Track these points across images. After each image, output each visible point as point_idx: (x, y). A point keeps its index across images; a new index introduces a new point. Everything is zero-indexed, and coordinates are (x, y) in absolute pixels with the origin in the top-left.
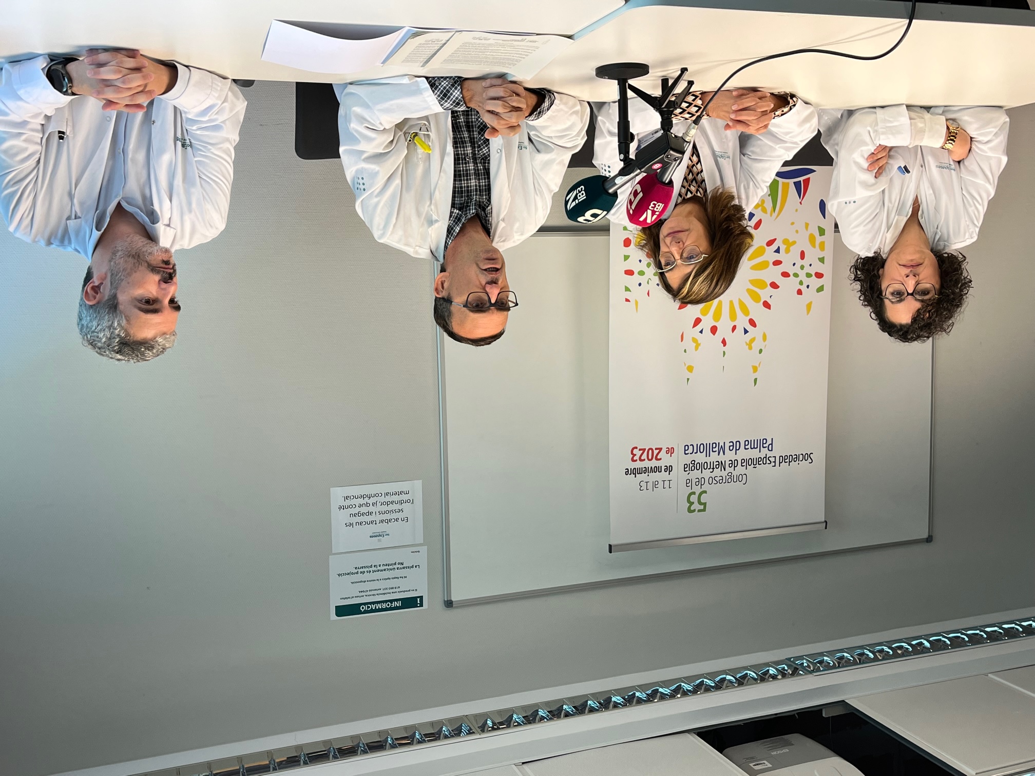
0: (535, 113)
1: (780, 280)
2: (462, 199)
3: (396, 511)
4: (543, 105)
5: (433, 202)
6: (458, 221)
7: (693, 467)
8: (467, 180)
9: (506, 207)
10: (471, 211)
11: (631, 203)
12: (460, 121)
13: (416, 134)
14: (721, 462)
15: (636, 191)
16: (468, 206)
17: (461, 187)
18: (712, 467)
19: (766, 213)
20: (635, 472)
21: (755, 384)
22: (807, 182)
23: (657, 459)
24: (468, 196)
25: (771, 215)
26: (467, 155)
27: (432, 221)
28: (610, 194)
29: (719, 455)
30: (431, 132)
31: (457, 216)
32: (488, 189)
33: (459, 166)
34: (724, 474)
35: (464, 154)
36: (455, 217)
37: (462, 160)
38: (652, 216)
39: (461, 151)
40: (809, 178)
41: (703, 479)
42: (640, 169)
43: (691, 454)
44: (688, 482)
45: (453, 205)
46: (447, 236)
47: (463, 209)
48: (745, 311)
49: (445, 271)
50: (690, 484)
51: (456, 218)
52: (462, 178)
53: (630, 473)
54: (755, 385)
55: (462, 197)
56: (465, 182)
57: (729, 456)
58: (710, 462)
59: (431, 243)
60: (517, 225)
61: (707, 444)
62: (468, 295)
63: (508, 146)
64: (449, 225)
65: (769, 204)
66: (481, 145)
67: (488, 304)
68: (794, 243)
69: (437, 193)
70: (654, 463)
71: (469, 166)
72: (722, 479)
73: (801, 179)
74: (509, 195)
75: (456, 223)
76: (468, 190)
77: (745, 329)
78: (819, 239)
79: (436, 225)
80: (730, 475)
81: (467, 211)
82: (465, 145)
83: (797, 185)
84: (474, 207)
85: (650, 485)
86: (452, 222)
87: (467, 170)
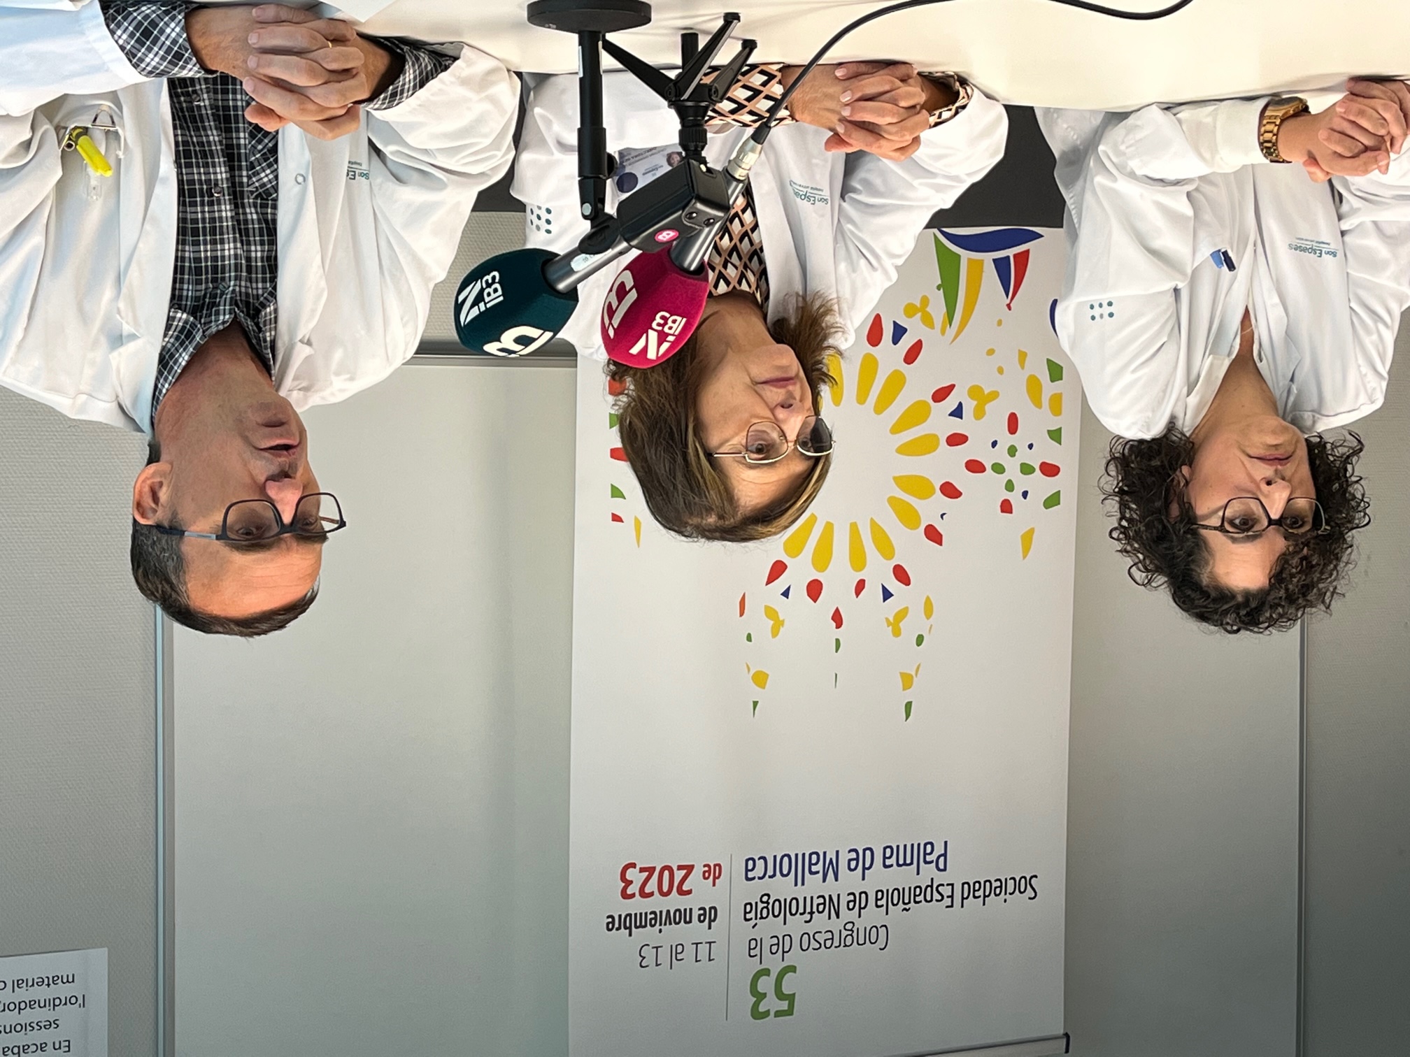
0: (382, 96)
1: (963, 479)
2: (199, 287)
3: (42, 1024)
4: (401, 79)
5: (124, 290)
6: (187, 337)
7: (765, 911)
8: (214, 242)
9: (313, 311)
10: (221, 318)
11: (611, 312)
12: (202, 104)
13: (85, 131)
14: (830, 897)
15: (622, 285)
16: (214, 304)
17: (198, 260)
18: (808, 910)
19: (932, 327)
20: (628, 923)
21: (908, 716)
22: (1023, 259)
23: (681, 892)
24: (214, 280)
25: (943, 333)
26: (216, 185)
27: (121, 336)
28: (558, 293)
29: (824, 880)
30: (123, 127)
31: (183, 328)
32: (271, 266)
33: (193, 209)
34: (836, 925)
35: (208, 181)
36: (179, 329)
37: (202, 196)
38: (659, 345)
39: (199, 173)
40: (1028, 252)
41: (787, 938)
42: (628, 241)
43: (760, 878)
44: (754, 946)
45: (176, 301)
46: (160, 373)
47: (201, 311)
48: (885, 548)
49: (158, 461)
50: (757, 951)
51: (181, 332)
52: (201, 238)
53: (617, 925)
54: (907, 719)
55: (199, 282)
56: (209, 247)
57: (850, 882)
58: (805, 898)
59: (119, 390)
60: (338, 355)
61: (797, 855)
62: (224, 511)
63: (321, 166)
64: (163, 348)
65: (938, 307)
66: (256, 164)
67: (276, 529)
68: (994, 395)
69: (134, 273)
70: (674, 902)
71: (220, 211)
72: (832, 939)
73: (1010, 252)
74: (323, 283)
75: (181, 344)
76: (215, 269)
77: (884, 588)
78: (1049, 388)
79: (131, 347)
80: (850, 928)
81: (211, 315)
82: (210, 160)
83: (1001, 265)
84: (227, 308)
85: (664, 955)
86: (172, 340)
87: (213, 220)
